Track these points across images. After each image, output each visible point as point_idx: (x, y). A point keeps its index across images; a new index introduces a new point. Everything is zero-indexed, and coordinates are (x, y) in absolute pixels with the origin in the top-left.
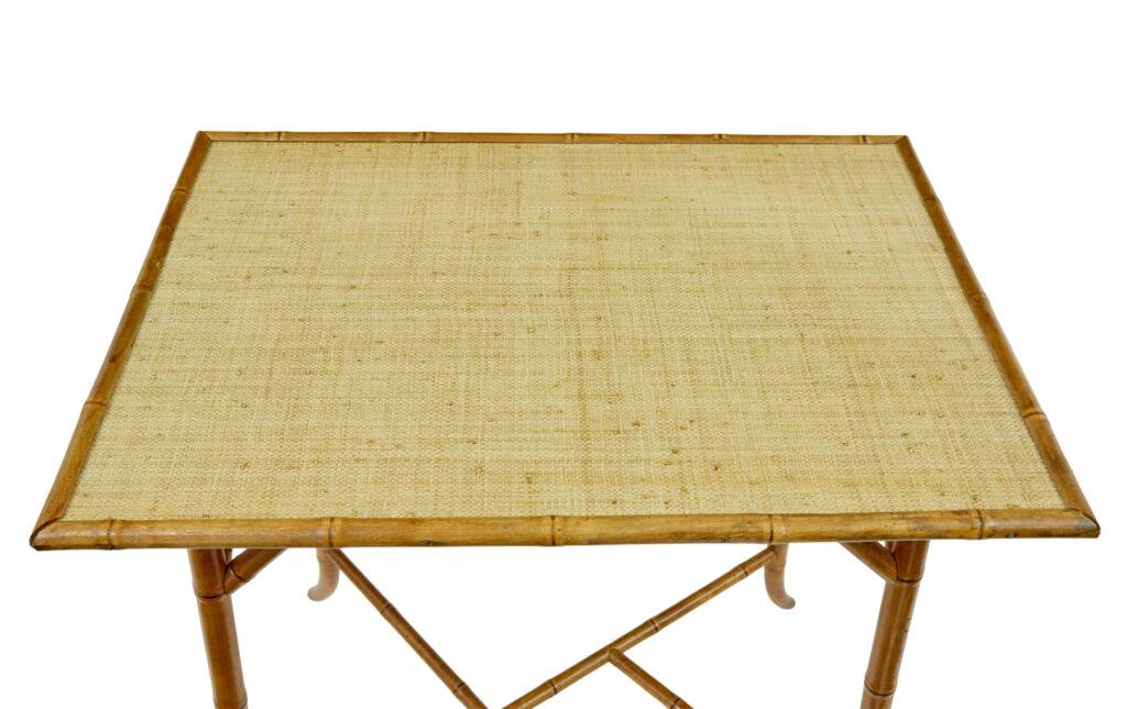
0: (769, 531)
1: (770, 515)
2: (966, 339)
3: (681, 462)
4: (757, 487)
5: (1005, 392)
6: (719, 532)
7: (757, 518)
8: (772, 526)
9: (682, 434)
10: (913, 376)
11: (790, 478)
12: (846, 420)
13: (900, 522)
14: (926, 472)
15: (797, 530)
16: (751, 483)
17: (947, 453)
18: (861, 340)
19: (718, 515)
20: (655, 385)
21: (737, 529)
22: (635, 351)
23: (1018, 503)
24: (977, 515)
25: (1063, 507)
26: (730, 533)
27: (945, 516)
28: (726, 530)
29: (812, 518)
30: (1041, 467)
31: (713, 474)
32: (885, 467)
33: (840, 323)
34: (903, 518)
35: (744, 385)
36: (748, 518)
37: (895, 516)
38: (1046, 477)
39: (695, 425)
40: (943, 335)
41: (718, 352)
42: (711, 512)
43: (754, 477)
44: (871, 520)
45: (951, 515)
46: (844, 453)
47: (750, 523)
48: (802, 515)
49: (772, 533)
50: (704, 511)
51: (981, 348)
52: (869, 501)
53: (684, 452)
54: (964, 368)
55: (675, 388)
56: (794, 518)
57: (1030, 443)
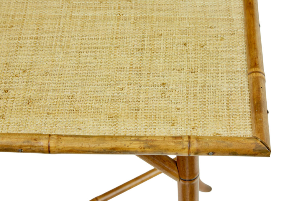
0: (47, 146)
1: (50, 135)
2: (232, 20)
3: (8, 98)
4: (51, 117)
5: (244, 56)
6: (14, 145)
7: (41, 137)
8: (49, 142)
9: (15, 80)
10: (185, 44)
11: (76, 111)
12: (128, 73)
13: (134, 142)
14: (168, 110)
15: (66, 146)
16: (48, 113)
17: (187, 97)
18: (159, 19)
19: (19, 134)
20: (9, 46)
21: (26, 144)
22: (5, 23)
23: (221, 132)
24: (187, 139)
25: (251, 136)
26: (22, 146)
27: (166, 139)
28: (18, 144)
29: (77, 138)
30: (247, 109)
31: (26, 107)
32: (142, 105)
33: (148, 7)
34: (138, 140)
35: (68, 48)
36: (35, 137)
37: (132, 139)
38: (248, 115)
39: (26, 74)
40: (216, 17)
41: (59, 25)
42: (14, 132)
43: (52, 109)
44: (116, 140)
45: (171, 139)
46: (118, 96)
47: (35, 140)
48: (71, 136)
49: (49, 147)
50: (11, 131)
51: (239, 27)
52: (122, 128)
53: (12, 92)
54: (222, 39)
55: (22, 49)
56: (65, 138)
57: (247, 92)
